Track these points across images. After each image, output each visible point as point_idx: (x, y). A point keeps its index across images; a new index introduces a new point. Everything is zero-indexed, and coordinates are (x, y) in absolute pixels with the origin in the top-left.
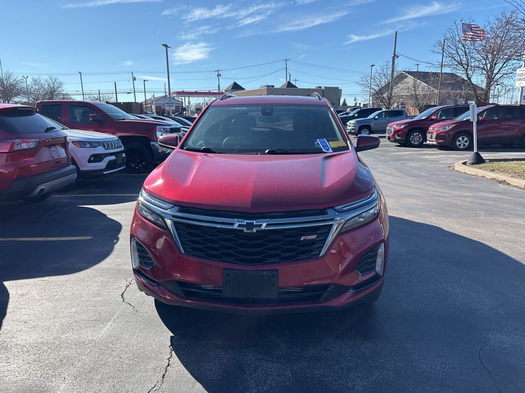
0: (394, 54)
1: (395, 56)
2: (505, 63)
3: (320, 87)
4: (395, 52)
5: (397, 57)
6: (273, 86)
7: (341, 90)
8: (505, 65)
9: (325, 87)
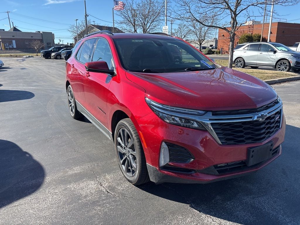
0: (86, 14)
1: (86, 16)
2: (151, 23)
3: (39, 32)
4: (86, 13)
5: (88, 16)
6: (4, 30)
7: (54, 34)
8: (151, 25)
9: (43, 32)
